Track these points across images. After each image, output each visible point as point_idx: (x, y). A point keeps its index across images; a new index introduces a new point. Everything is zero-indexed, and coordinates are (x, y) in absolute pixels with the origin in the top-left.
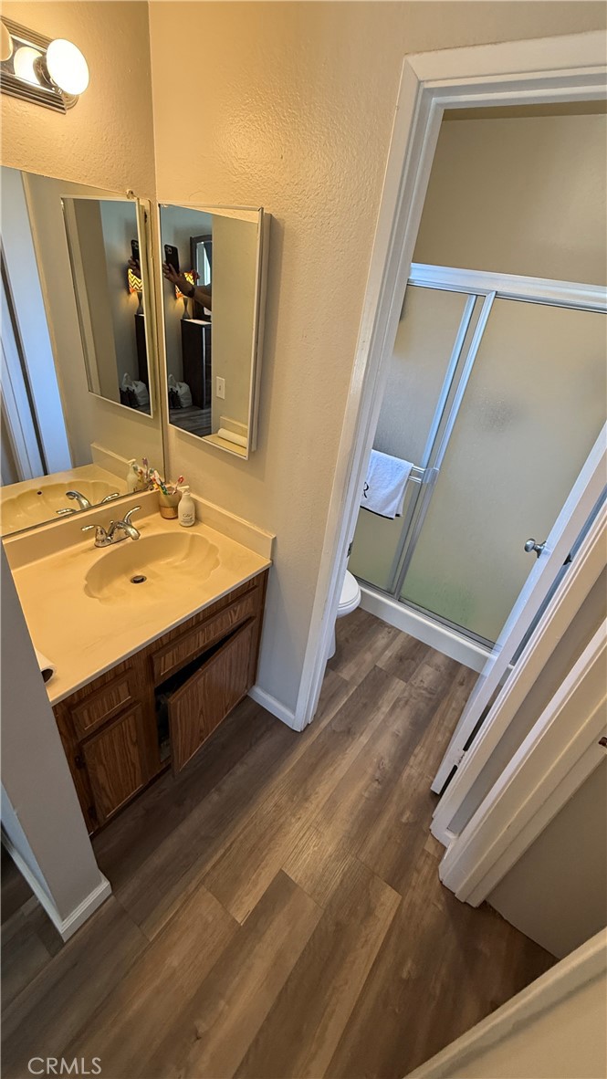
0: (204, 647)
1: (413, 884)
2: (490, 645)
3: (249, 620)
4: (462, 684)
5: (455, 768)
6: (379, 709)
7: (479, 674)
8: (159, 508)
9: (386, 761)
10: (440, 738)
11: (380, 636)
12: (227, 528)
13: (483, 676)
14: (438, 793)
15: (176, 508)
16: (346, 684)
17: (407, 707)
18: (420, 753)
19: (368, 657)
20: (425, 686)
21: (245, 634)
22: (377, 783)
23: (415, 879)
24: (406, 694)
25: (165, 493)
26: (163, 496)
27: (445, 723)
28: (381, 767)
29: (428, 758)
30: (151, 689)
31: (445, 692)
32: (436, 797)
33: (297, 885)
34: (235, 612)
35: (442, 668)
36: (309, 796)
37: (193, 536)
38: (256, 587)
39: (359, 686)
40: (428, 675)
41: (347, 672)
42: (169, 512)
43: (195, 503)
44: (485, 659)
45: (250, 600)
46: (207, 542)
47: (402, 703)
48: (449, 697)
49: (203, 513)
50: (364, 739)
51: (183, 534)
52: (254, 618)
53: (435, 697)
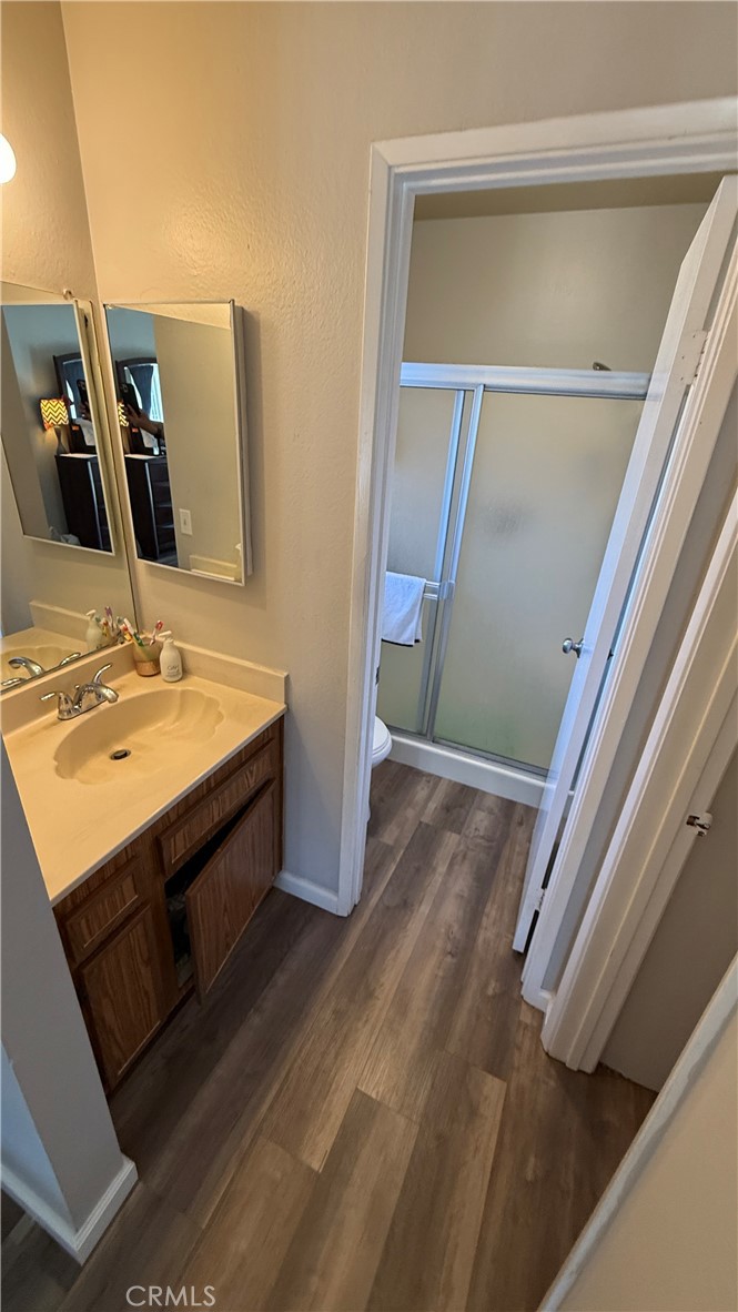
0: (220, 822)
1: (516, 1065)
2: (543, 773)
3: (267, 783)
4: (521, 824)
5: (537, 914)
6: (434, 870)
7: (537, 810)
8: (135, 664)
9: (456, 928)
10: (510, 889)
11: (419, 788)
12: (224, 676)
13: (543, 811)
14: (522, 951)
15: (156, 663)
16: (389, 851)
17: (467, 862)
18: (491, 911)
19: (410, 813)
20: (481, 834)
21: (266, 801)
22: (449, 956)
23: (518, 1059)
24: (462, 847)
25: (140, 644)
26: (138, 649)
27: (513, 870)
28: (451, 937)
29: (501, 916)
30: (160, 885)
31: (505, 836)
32: (520, 957)
33: (379, 1104)
34: (251, 772)
35: (496, 811)
36: (375, 989)
37: (184, 693)
38: (271, 740)
39: (407, 849)
40: (482, 821)
41: (389, 836)
42: (148, 668)
43: (181, 651)
44: (542, 790)
45: (266, 756)
46: (202, 695)
47: (459, 858)
48: (509, 842)
49: (191, 663)
50: (424, 909)
51: (171, 690)
52: (274, 779)
53: (494, 844)
